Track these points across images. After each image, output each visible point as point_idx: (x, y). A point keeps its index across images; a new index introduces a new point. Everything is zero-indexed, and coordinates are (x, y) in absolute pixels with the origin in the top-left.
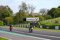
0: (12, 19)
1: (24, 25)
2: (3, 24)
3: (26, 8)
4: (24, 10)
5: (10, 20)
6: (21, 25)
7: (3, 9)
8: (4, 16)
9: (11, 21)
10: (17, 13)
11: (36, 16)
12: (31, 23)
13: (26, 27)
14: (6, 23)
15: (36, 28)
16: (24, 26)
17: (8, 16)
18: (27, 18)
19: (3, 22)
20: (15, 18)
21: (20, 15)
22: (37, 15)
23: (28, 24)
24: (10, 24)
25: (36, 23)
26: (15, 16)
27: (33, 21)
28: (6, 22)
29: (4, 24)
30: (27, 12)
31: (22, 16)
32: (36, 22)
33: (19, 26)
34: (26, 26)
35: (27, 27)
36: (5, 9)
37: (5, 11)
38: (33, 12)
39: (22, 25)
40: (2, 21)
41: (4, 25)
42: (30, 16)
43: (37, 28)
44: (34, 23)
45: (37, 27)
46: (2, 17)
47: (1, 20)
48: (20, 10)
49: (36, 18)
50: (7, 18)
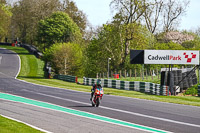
0: (80, 54)
1: (133, 79)
2: (41, 73)
3: (145, 7)
4: (136, 15)
5: (72, 56)
6: (118, 82)
7: (46, 7)
8: (46, 37)
9: (78, 61)
10: (105, 28)
11: (188, 46)
12: (163, 73)
13: (142, 90)
14: (53, 69)
15: (186, 97)
16: (132, 84)
17: (66, 38)
19: (41, 63)
20: (96, 49)
22: (190, 39)
23: (150, 78)
24: (73, 74)
25: (188, 73)
26: (95, 41)
27: (172, 66)
28: (53, 65)
29: (45, 70)
30: (149, 26)
31: (127, 40)
32: (184, 70)
33: (110, 85)
34: (142, 85)
35: (147, 89)
36: (53, 7)
37: (54, 16)
38: (173, 25)
39: (123, 79)
40: (38, 56)
41: (47, 76)
42: (162, 41)
43: (189, 97)
44: (179, 72)
45: (188, 91)
46: (40, 42)
47: (36, 53)
48: (117, 16)
49: (189, 53)
50: (58, 47)
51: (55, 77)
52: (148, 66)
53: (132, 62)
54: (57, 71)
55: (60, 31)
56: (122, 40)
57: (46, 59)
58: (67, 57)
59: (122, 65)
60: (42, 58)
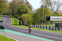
0: (30, 18)
1: (47, 25)
2: (18, 23)
3: (51, 3)
4: (48, 6)
5: (28, 18)
6: (42, 26)
7: (20, 3)
8: (20, 12)
9: (30, 20)
10: (38, 10)
12: (56, 23)
16: (46, 27)
17: (26, 13)
18: (51, 17)
19: (18, 21)
20: (35, 16)
21: (42, 13)
23: (52, 25)
24: (28, 24)
26: (35, 14)
27: (59, 21)
28: (22, 21)
30: (52, 9)
31: (45, 13)
33: (40, 27)
34: (50, 27)
35: (51, 28)
36: (22, 3)
37: (22, 6)
38: (59, 9)
39: (44, 25)
40: (17, 18)
42: (56, 14)
44: (61, 23)
46: (18, 14)
47: (17, 17)
48: (42, 6)
50: (24, 15)
51: (23, 25)
52: (51, 21)
53: (46, 20)
54: (23, 23)
55: (24, 11)
56: (43, 13)
57: (20, 19)
58: (26, 18)
59: (43, 21)
60: (19, 19)
